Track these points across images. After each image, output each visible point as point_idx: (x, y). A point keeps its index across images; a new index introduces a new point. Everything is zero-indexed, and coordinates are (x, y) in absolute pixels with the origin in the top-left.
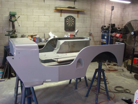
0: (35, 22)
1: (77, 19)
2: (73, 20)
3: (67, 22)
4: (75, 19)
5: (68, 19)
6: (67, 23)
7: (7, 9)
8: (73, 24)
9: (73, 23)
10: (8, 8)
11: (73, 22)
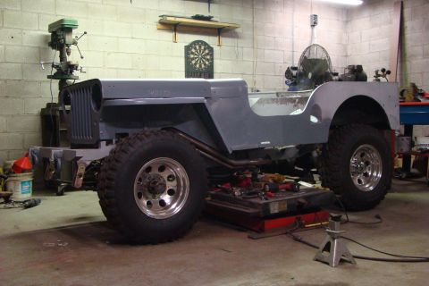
0: (109, 54)
1: (216, 49)
2: (207, 51)
3: (192, 56)
4: (211, 50)
5: (193, 50)
6: (193, 59)
7: (35, 15)
8: (207, 63)
9: (208, 60)
10: (38, 14)
11: (208, 57)
